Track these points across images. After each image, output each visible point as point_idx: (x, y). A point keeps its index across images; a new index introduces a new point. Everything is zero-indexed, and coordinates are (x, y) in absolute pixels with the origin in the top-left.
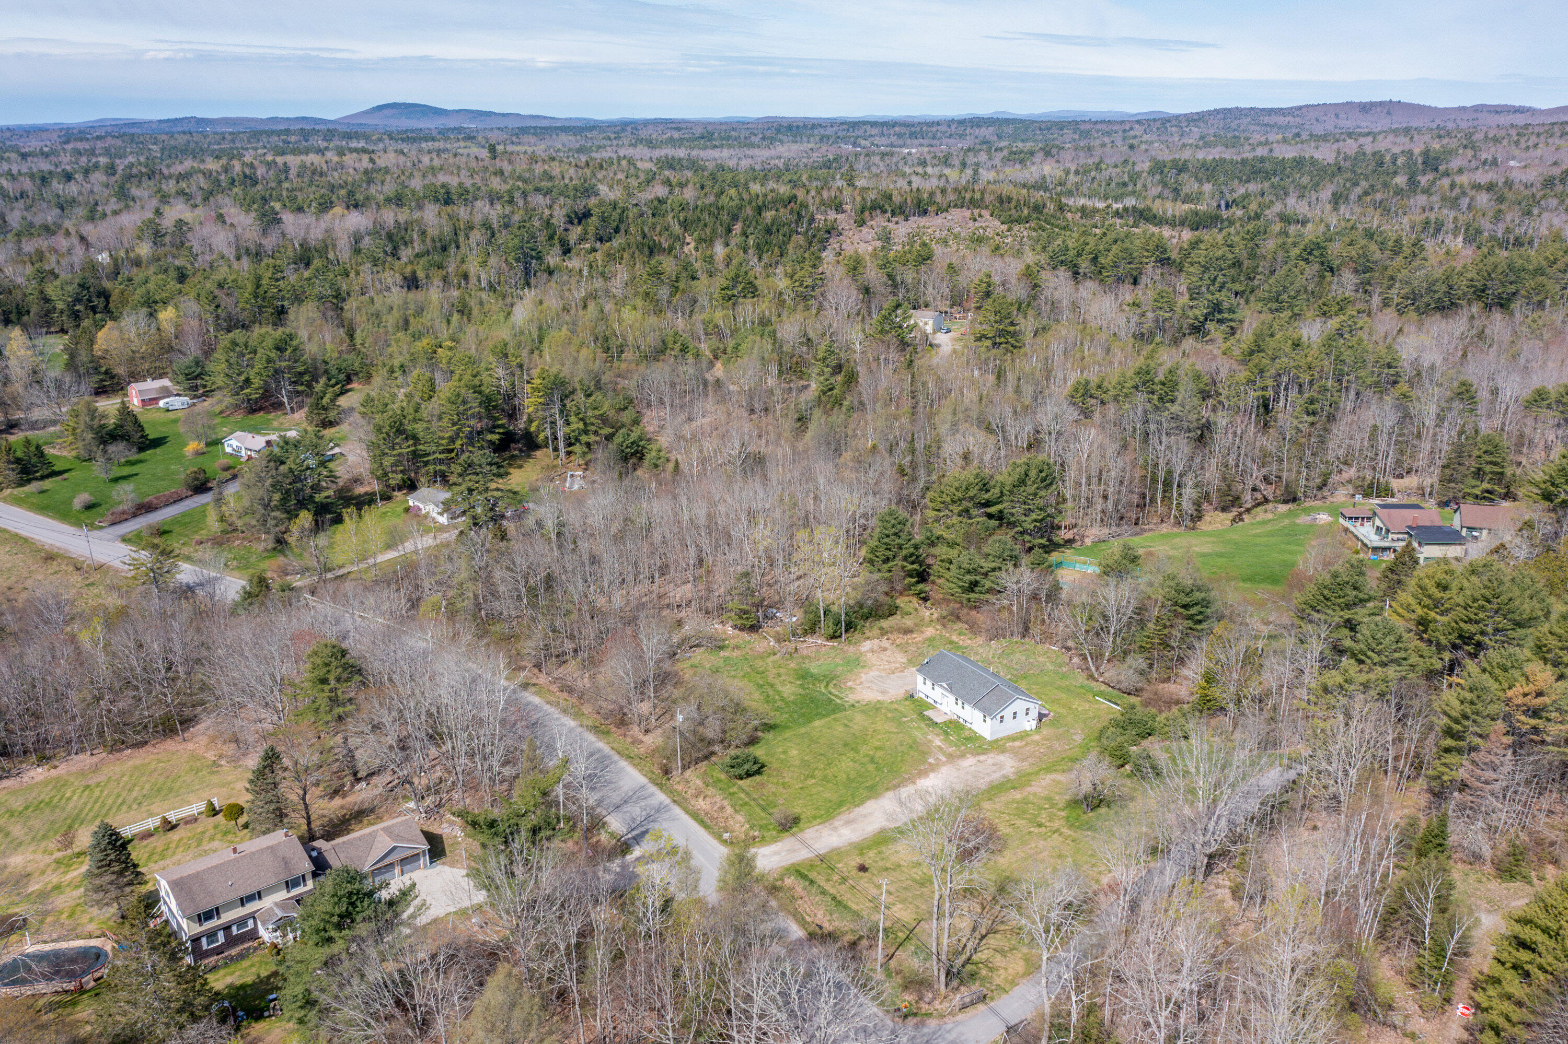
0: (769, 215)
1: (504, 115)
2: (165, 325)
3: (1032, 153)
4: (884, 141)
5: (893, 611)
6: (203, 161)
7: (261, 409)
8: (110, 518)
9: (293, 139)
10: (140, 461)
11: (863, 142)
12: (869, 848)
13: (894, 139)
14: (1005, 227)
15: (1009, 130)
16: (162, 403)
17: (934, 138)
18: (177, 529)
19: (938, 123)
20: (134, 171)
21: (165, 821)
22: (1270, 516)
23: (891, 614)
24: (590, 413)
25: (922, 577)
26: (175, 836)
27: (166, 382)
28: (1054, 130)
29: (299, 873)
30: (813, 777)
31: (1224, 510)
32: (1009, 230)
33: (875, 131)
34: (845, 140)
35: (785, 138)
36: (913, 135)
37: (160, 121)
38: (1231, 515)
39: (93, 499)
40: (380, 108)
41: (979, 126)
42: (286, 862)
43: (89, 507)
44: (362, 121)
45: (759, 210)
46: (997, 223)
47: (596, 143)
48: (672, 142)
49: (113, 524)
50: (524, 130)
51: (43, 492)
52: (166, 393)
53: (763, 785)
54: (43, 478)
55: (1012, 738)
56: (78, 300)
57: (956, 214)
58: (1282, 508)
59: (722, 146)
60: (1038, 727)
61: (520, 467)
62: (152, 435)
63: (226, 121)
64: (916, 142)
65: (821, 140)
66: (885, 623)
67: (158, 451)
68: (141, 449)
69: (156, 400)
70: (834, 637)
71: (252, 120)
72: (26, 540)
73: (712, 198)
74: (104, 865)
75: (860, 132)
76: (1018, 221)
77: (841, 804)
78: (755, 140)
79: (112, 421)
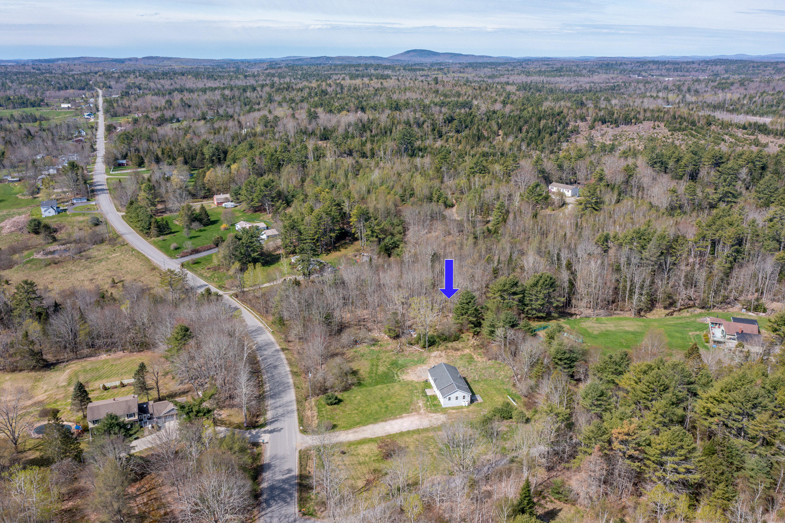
0: (543, 122)
1: (466, 55)
2: (233, 171)
3: (732, 84)
4: (658, 73)
5: (457, 338)
6: (311, 82)
7: (259, 210)
8: (182, 254)
9: (361, 69)
10: (204, 230)
11: (644, 74)
12: (354, 444)
13: (664, 72)
14: (670, 133)
15: (733, 67)
16: (223, 205)
17: (687, 71)
18: (203, 262)
19: (693, 63)
20: (282, 87)
21: (122, 383)
22: (688, 314)
23: (454, 340)
24: (376, 228)
25: (478, 325)
26: (123, 389)
27: (228, 196)
28: (762, 68)
29: (132, 412)
30: (357, 410)
31: (665, 308)
32: (672, 134)
33: (654, 67)
34: (634, 72)
35: (601, 71)
36: (676, 70)
37: (312, 58)
38: (667, 311)
39: (178, 246)
40: (408, 52)
41: (716, 65)
42: (129, 407)
43: (176, 249)
44: (399, 58)
45: (540, 119)
46: (666, 130)
47: (501, 73)
48: (540, 73)
49: (182, 257)
50: (471, 65)
51: (164, 240)
52: (227, 200)
53: (335, 409)
54: (167, 234)
55: (453, 408)
56: (214, 155)
57: (647, 124)
58: (699, 311)
59: (564, 75)
60: (469, 405)
61: (346, 248)
62: (212, 218)
63: (339, 58)
64: (676, 73)
65: (621, 72)
66: (450, 344)
67: (213, 226)
68: (206, 225)
69: (222, 203)
70: (424, 347)
71: (349, 57)
72: (149, 260)
73: (518, 112)
74: (76, 397)
75: (646, 68)
76: (679, 130)
77: (358, 424)
78: (584, 72)
79: (198, 211)
